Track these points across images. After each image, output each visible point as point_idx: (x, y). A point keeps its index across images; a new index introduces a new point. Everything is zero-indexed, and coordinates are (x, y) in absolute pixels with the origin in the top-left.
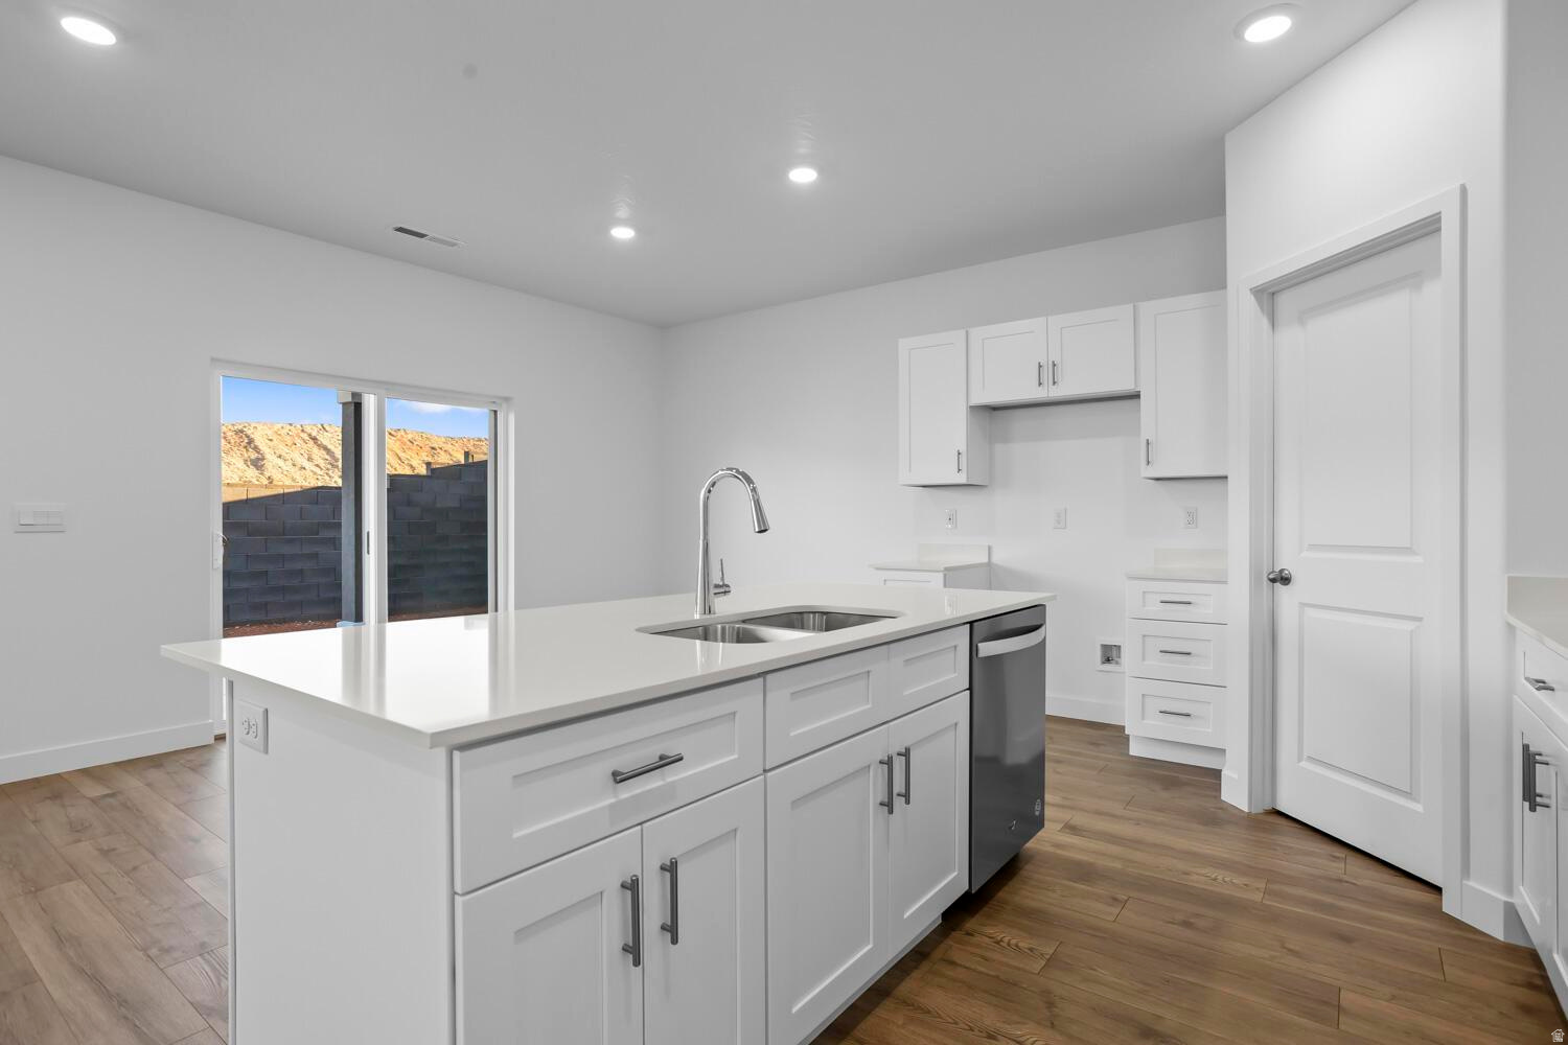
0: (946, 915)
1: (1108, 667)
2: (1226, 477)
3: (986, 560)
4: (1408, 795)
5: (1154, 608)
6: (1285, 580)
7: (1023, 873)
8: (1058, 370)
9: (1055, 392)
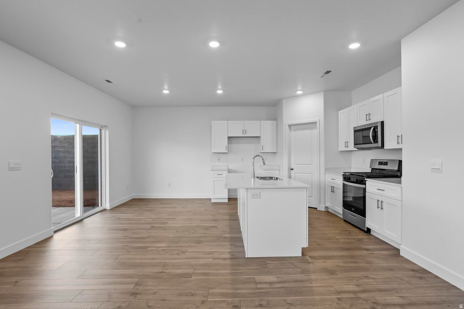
6: (292, 169)
8: (247, 131)
9: (246, 136)
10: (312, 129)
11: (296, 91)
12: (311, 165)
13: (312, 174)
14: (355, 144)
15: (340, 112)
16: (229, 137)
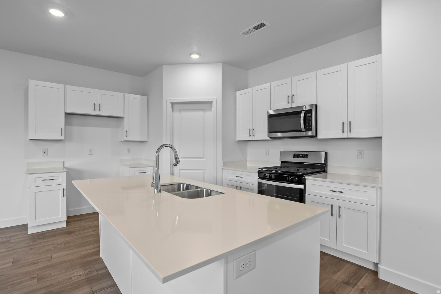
9: (99, 113)
10: (204, 110)
11: (191, 54)
12: (203, 158)
13: (205, 170)
14: (270, 132)
15: (238, 93)
16: (66, 114)
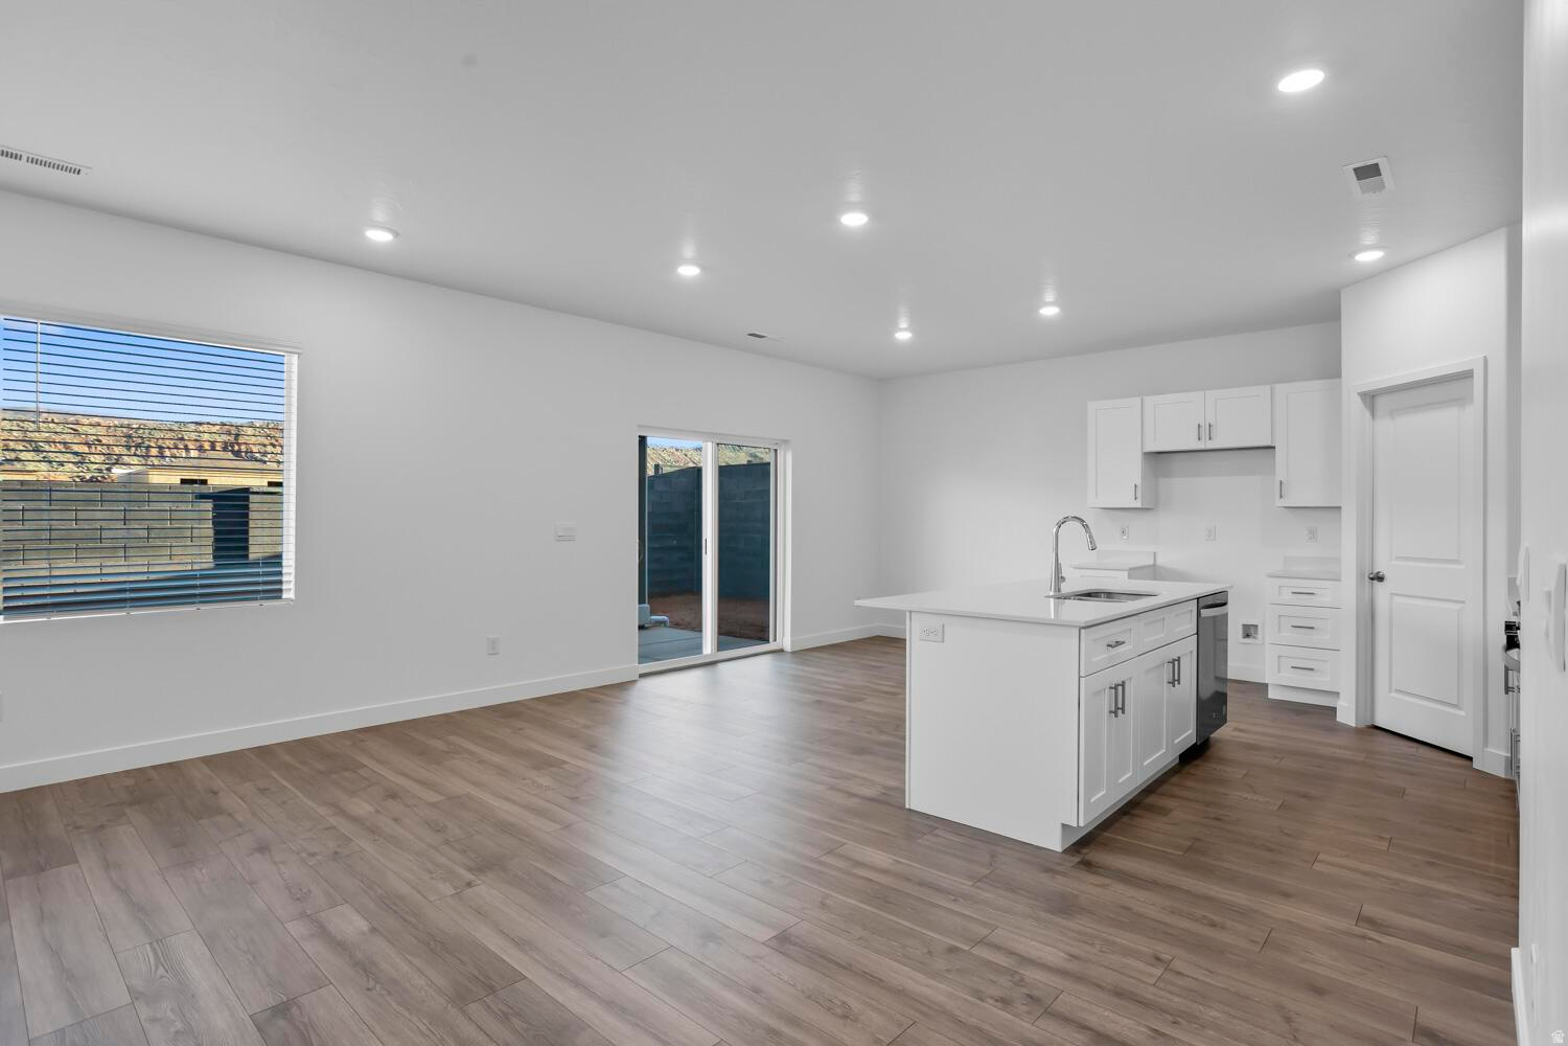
0: (1182, 756)
1: (1247, 640)
2: (1340, 508)
3: (1152, 563)
4: (1456, 706)
5: (1287, 597)
6: (1381, 579)
7: (1209, 753)
8: (1213, 429)
9: (1210, 445)
10: (1461, 402)
11: (1351, 255)
12: (1456, 561)
13: (1463, 602)
16: (1150, 453)
